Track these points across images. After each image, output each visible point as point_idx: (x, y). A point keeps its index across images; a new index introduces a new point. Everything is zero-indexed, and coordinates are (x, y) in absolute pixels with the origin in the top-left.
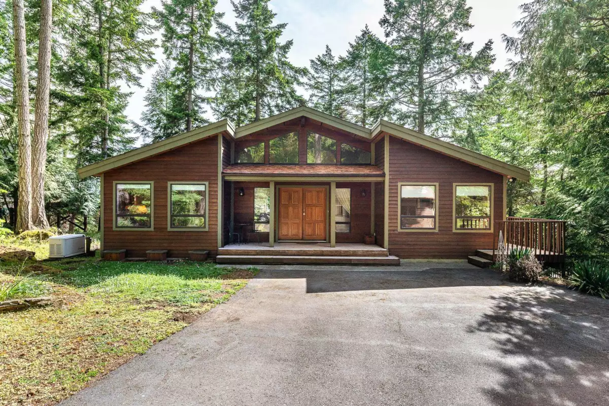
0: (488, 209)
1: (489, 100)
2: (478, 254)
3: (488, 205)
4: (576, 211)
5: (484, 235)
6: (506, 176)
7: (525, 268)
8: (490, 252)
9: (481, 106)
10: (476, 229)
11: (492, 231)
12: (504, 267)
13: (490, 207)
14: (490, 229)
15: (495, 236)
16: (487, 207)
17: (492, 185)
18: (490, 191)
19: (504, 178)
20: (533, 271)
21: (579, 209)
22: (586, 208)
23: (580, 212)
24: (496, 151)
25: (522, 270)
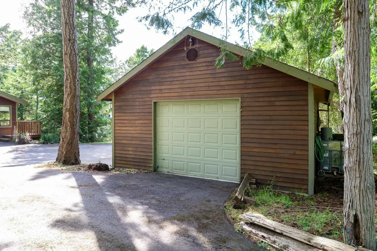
0: (9, 118)
1: (9, 54)
2: (4, 137)
3: (9, 115)
4: (44, 117)
5: (7, 128)
6: (17, 103)
7: (24, 139)
8: (11, 136)
9: (4, 56)
10: (3, 126)
11: (11, 127)
12: (17, 140)
13: (10, 117)
14: (10, 126)
15: (13, 128)
16: (8, 117)
17: (11, 106)
18: (10, 109)
19: (16, 103)
20: (27, 139)
21: (45, 116)
22: (48, 116)
23: (45, 118)
24: (13, 88)
25: (23, 139)
